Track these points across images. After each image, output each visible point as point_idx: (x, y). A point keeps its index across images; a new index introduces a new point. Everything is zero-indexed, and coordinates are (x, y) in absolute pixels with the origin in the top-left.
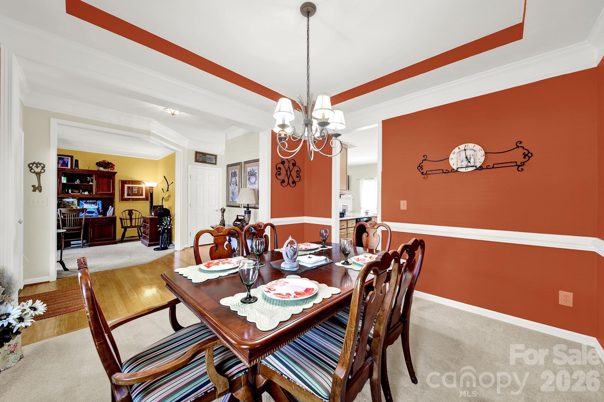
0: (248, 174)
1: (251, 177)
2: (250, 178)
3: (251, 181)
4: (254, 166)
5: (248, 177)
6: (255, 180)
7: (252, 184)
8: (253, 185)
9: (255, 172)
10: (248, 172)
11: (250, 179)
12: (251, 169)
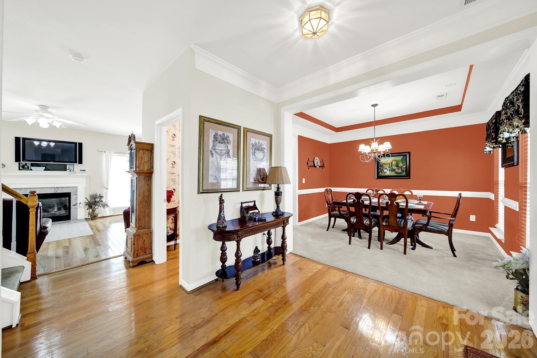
0: (251, 146)
1: (257, 152)
2: (255, 152)
3: (256, 157)
4: (262, 140)
5: (251, 150)
6: (263, 156)
7: (257, 160)
8: (260, 161)
9: (263, 146)
10: (252, 144)
11: (256, 154)
12: (258, 142)
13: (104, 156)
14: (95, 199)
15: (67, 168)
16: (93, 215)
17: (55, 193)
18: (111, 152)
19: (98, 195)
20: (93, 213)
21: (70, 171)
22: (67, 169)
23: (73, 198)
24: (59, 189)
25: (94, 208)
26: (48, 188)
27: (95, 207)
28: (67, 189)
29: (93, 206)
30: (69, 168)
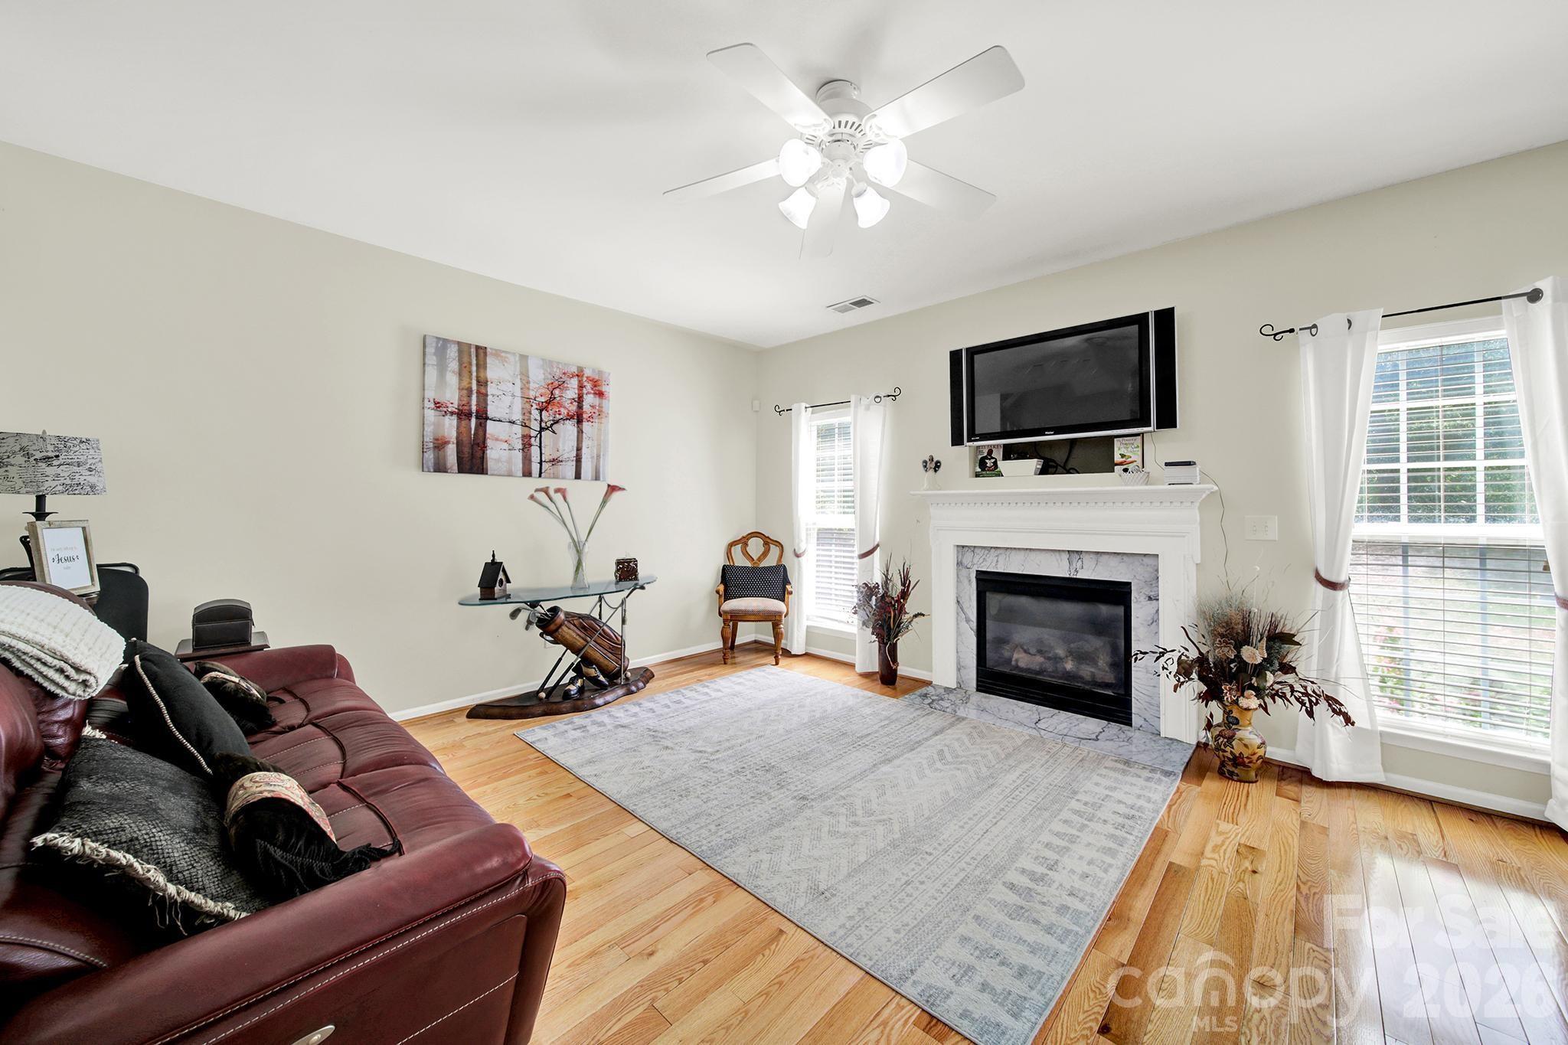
13: (1308, 356)
14: (1238, 647)
15: (1117, 458)
16: (1228, 749)
17: (1072, 576)
18: (1358, 318)
19: (1260, 625)
20: (1227, 733)
21: (1126, 470)
22: (1117, 465)
23: (1140, 611)
24: (1086, 558)
25: (1236, 702)
26: (1048, 555)
27: (1243, 702)
28: (1114, 561)
29: (1228, 691)
30: (1123, 456)
